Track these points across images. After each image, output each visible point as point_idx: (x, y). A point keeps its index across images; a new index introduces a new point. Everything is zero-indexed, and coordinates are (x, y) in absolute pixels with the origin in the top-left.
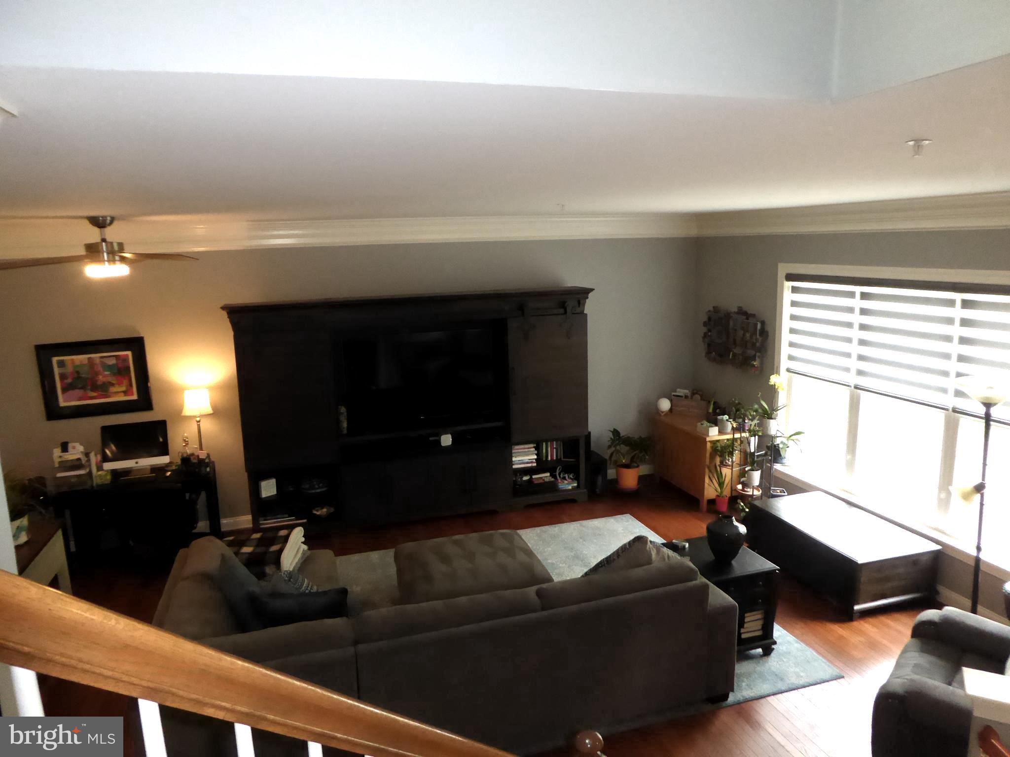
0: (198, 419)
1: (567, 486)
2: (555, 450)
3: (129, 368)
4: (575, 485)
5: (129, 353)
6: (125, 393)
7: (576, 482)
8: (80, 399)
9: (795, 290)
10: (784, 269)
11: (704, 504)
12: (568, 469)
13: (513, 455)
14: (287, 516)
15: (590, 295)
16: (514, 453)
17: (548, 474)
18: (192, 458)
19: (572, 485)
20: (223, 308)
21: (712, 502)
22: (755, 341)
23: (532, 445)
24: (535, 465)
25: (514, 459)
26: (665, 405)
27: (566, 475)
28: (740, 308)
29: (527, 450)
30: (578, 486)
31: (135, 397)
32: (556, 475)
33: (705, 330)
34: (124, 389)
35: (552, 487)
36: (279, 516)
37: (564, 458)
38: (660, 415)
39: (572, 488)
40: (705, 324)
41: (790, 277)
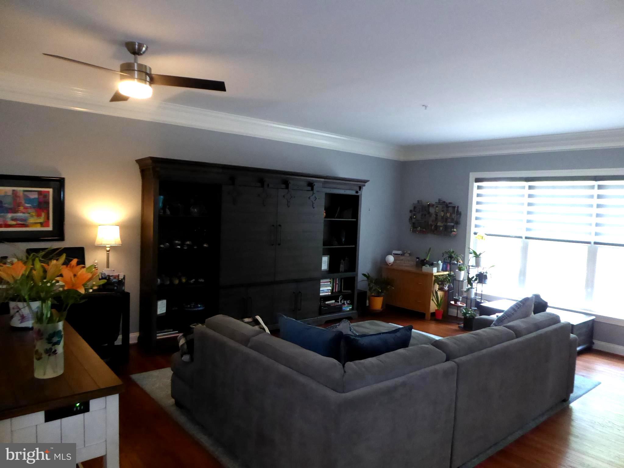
0: (108, 249)
1: (347, 308)
2: (337, 285)
3: (48, 203)
4: (351, 308)
5: (51, 190)
6: (42, 224)
7: (352, 306)
9: (479, 188)
10: (473, 176)
11: (428, 316)
12: (345, 298)
13: (321, 286)
14: (172, 330)
17: (334, 301)
18: (112, 278)
19: (349, 308)
21: (433, 314)
22: (453, 217)
23: (328, 280)
24: (330, 293)
25: (321, 289)
26: (391, 259)
27: (345, 301)
28: (439, 200)
29: (326, 283)
30: (352, 309)
31: (50, 228)
32: (339, 301)
33: (410, 214)
34: (41, 220)
35: (339, 309)
36: (166, 330)
37: (344, 290)
38: (389, 265)
39: (349, 310)
40: (411, 211)
41: (477, 180)
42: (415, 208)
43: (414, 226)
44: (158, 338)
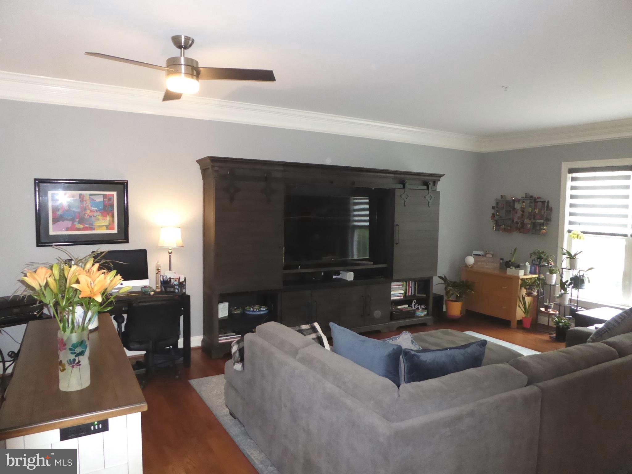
0: (170, 251)
1: (421, 313)
2: (410, 288)
3: (112, 206)
4: (426, 313)
5: (115, 193)
6: (108, 227)
7: (426, 311)
8: (68, 230)
9: (573, 179)
10: (565, 166)
11: (514, 324)
12: (419, 302)
13: (392, 289)
14: (235, 334)
15: (442, 179)
16: (393, 288)
17: (406, 306)
19: (424, 313)
20: (198, 161)
21: (520, 322)
22: (543, 214)
23: (400, 283)
24: (402, 297)
25: (392, 293)
26: (471, 260)
27: (419, 306)
28: (526, 195)
29: (397, 287)
30: (428, 314)
31: (115, 231)
32: (412, 306)
33: (492, 211)
34: (107, 223)
35: (412, 314)
36: (228, 334)
37: (417, 294)
38: (468, 267)
39: (424, 315)
40: (493, 208)
41: (571, 171)
42: (497, 203)
43: (498, 225)
44: (219, 342)
